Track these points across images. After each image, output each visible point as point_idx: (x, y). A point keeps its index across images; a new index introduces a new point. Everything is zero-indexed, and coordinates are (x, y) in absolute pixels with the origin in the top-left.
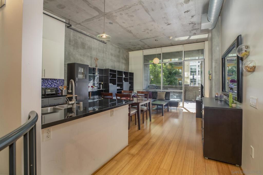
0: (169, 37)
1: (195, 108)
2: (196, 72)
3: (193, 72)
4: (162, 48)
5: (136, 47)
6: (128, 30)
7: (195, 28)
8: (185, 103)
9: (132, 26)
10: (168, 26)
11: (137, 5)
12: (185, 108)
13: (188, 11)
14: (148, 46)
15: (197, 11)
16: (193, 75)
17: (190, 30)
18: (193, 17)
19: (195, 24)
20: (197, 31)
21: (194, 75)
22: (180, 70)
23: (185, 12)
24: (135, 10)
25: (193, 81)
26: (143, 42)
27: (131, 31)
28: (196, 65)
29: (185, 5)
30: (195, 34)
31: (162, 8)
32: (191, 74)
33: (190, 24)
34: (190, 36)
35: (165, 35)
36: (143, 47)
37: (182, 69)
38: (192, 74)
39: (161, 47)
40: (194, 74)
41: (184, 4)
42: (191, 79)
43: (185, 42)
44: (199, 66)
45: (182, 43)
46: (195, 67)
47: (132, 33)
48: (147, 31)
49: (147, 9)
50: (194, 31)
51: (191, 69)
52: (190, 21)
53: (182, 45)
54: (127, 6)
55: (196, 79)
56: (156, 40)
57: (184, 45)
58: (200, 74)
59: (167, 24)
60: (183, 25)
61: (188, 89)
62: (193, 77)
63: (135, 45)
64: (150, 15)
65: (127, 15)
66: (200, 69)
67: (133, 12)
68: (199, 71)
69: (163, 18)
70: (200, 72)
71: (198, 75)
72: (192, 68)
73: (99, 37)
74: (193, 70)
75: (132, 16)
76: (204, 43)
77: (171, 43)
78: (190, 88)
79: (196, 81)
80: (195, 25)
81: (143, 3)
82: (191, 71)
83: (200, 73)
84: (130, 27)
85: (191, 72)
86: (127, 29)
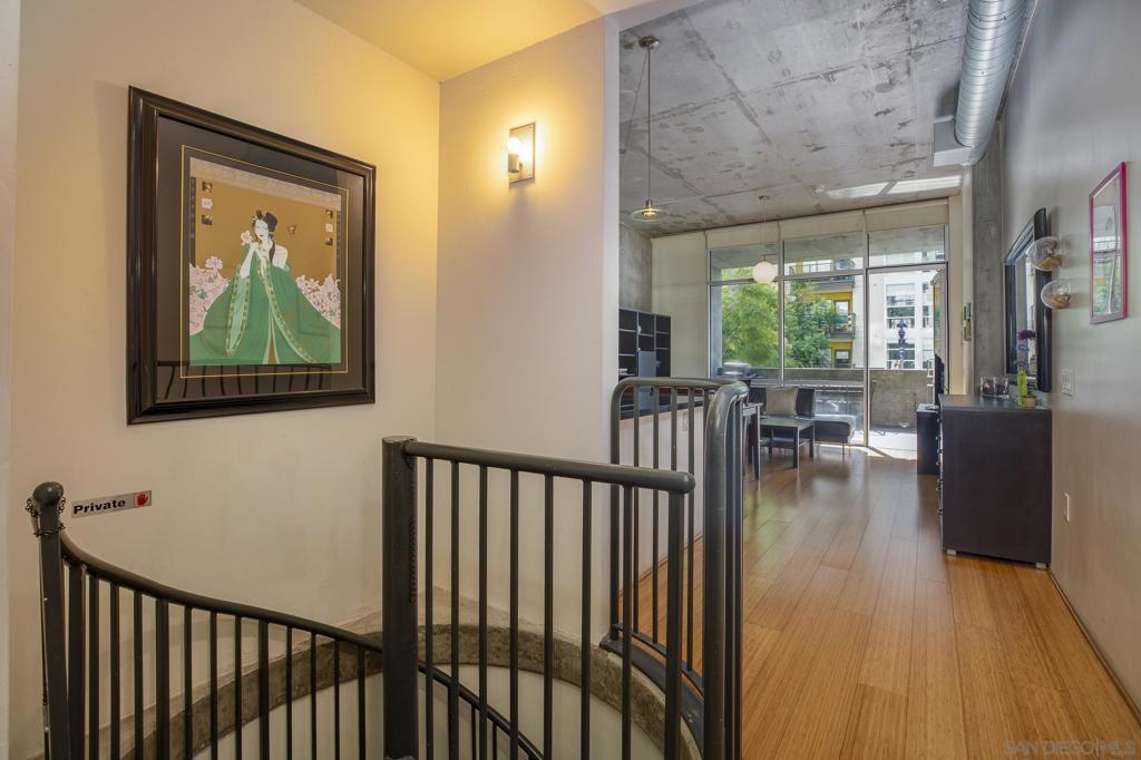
0: (814, 187)
1: (915, 448)
2: (911, 312)
3: (899, 314)
4: (781, 223)
5: (680, 223)
6: (671, 170)
7: (910, 156)
8: (871, 433)
9: (690, 158)
10: (816, 153)
11: (723, 101)
12: (872, 449)
13: (887, 112)
14: (730, 218)
15: (918, 111)
16: (902, 326)
17: (894, 163)
18: (903, 124)
19: (913, 145)
20: (917, 166)
21: (905, 326)
22: (843, 307)
23: (877, 115)
24: (713, 114)
25: (901, 350)
26: (714, 205)
27: (680, 170)
28: (913, 284)
29: (878, 96)
30: (910, 175)
31: (800, 107)
32: (890, 324)
33: (892, 145)
34: (893, 182)
35: (800, 181)
36: (706, 221)
37: (849, 302)
38: (897, 322)
39: (778, 219)
40: (906, 320)
41: (876, 93)
42: (890, 346)
43: (874, 203)
44: (925, 287)
45: (861, 205)
46: (910, 293)
47: (682, 177)
48: (738, 170)
49: (753, 110)
50: (910, 167)
51: (892, 300)
52: (895, 138)
53: (861, 212)
54: (690, 106)
55: (913, 346)
56: (761, 197)
57: (867, 212)
58: (931, 321)
59: (812, 148)
60: (867, 151)
61: (884, 381)
62: (902, 334)
63: (679, 216)
64: (757, 125)
65: (681, 128)
66: (929, 300)
67: (704, 118)
68: (926, 309)
69: (801, 132)
70: (931, 311)
71: (924, 326)
72: (893, 297)
73: (636, 217)
74: (898, 305)
75: (699, 130)
76: (944, 202)
77: (818, 205)
78: (891, 377)
79: (913, 352)
80: (912, 149)
81: (743, 96)
82: (889, 309)
83: (931, 316)
84: (680, 160)
85: (892, 312)
86: (669, 166)
